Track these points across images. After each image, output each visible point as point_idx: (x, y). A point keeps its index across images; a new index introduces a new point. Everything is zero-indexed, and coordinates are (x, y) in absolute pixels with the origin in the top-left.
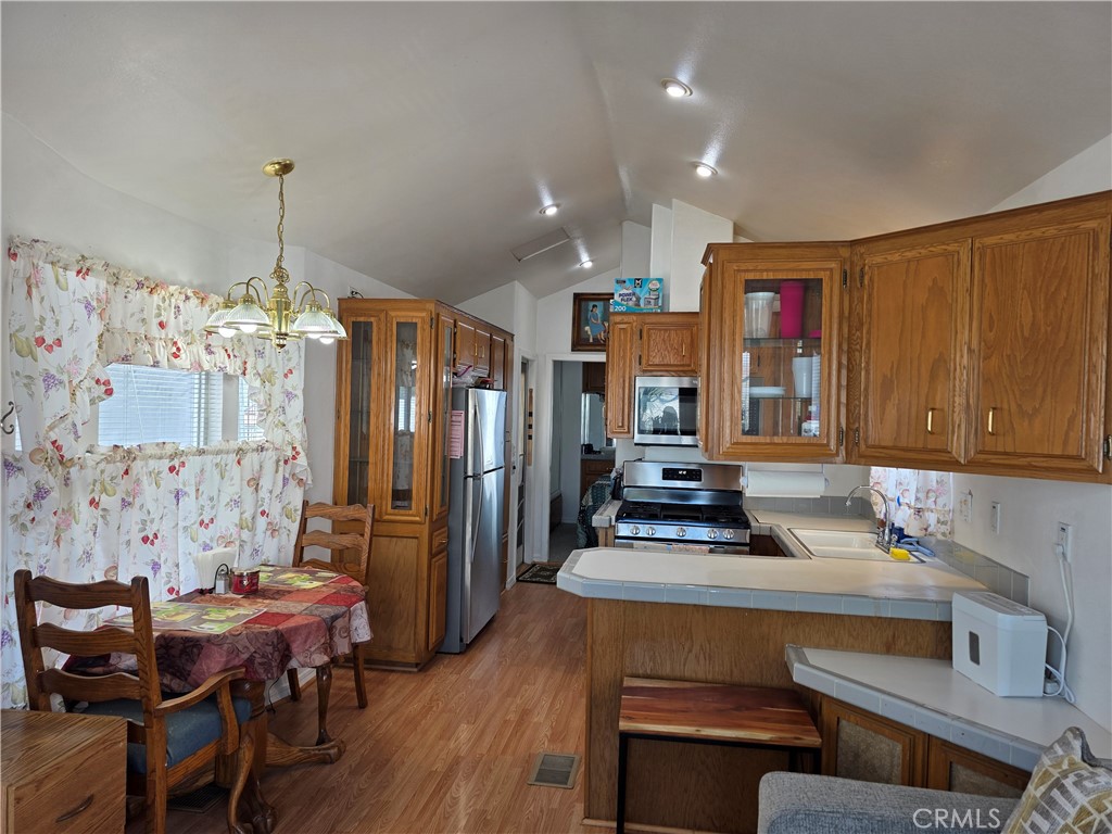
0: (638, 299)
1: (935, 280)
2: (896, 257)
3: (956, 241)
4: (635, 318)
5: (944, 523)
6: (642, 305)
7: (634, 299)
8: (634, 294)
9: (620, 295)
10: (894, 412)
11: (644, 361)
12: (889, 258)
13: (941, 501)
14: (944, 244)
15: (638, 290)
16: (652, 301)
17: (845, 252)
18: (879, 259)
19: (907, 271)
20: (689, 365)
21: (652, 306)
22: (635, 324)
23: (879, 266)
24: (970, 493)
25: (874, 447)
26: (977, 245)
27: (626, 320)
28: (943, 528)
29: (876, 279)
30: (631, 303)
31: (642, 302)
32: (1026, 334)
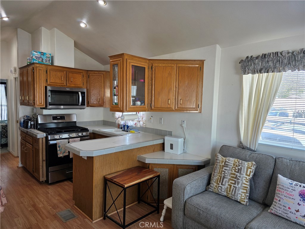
0: (43, 59)
1: (169, 72)
2: (161, 65)
3: (173, 64)
4: (44, 66)
5: (145, 123)
6: (44, 62)
7: (41, 59)
8: (41, 57)
9: (35, 57)
10: (161, 100)
11: (48, 81)
12: (159, 65)
13: (144, 119)
14: (170, 64)
15: (42, 56)
16: (48, 61)
17: (148, 61)
18: (156, 65)
19: (163, 69)
20: (63, 84)
21: (48, 63)
22: (44, 68)
23: (157, 66)
24: (152, 116)
25: (156, 107)
26: (178, 66)
27: (41, 66)
28: (145, 125)
29: (156, 69)
30: (40, 60)
31: (44, 61)
32: (187, 85)
